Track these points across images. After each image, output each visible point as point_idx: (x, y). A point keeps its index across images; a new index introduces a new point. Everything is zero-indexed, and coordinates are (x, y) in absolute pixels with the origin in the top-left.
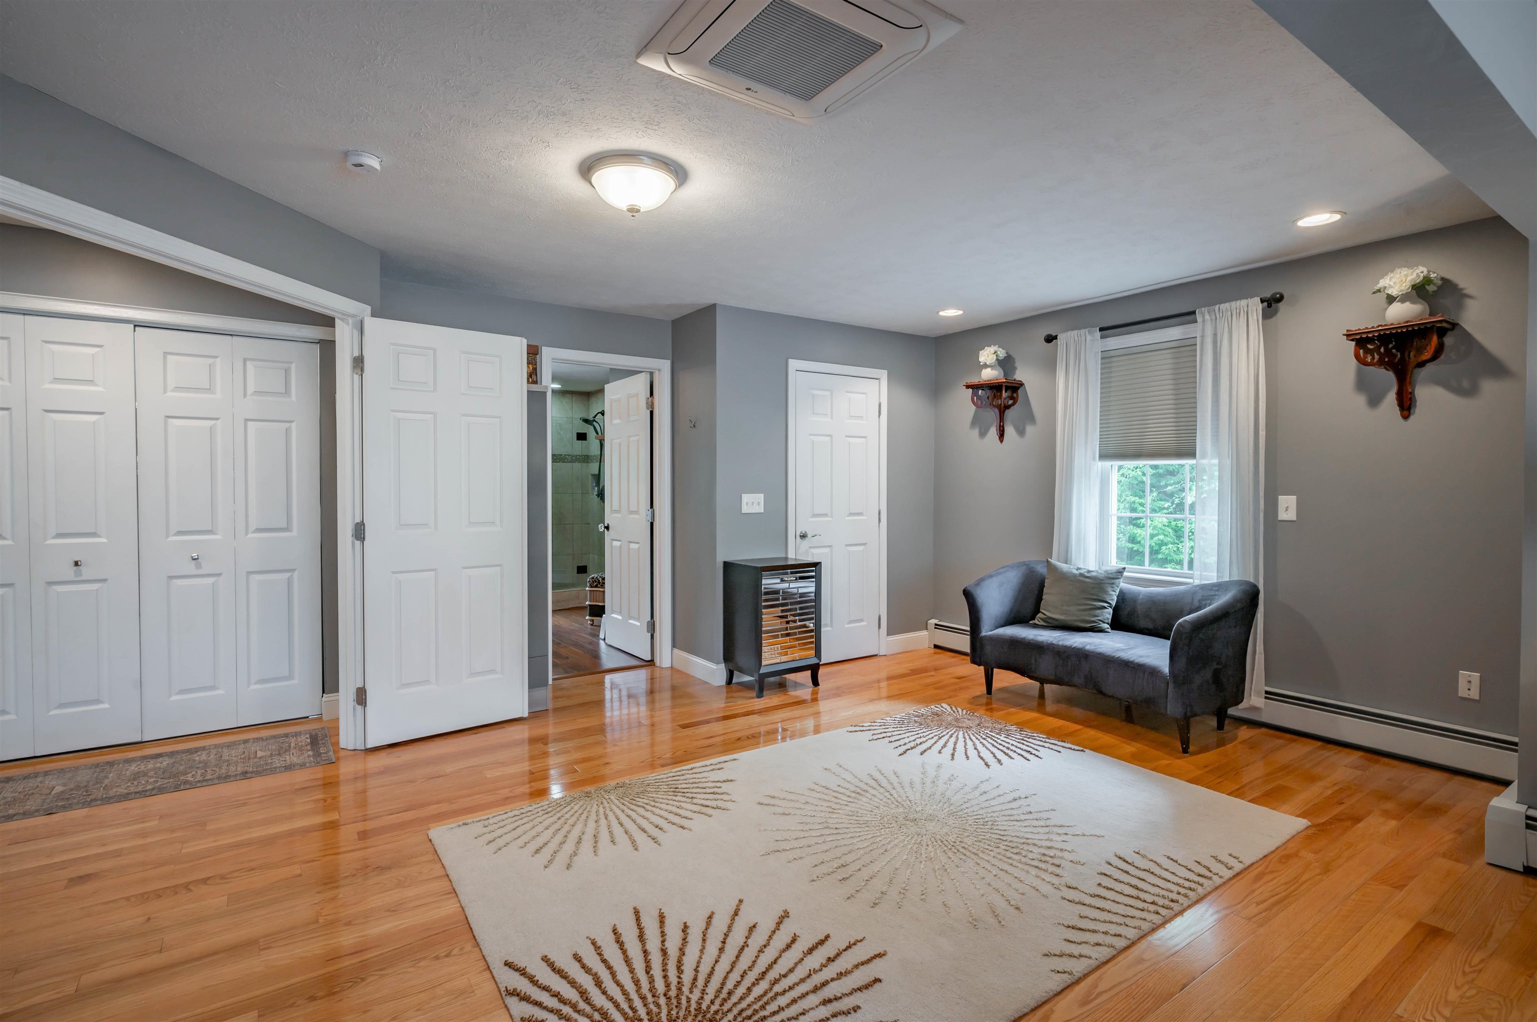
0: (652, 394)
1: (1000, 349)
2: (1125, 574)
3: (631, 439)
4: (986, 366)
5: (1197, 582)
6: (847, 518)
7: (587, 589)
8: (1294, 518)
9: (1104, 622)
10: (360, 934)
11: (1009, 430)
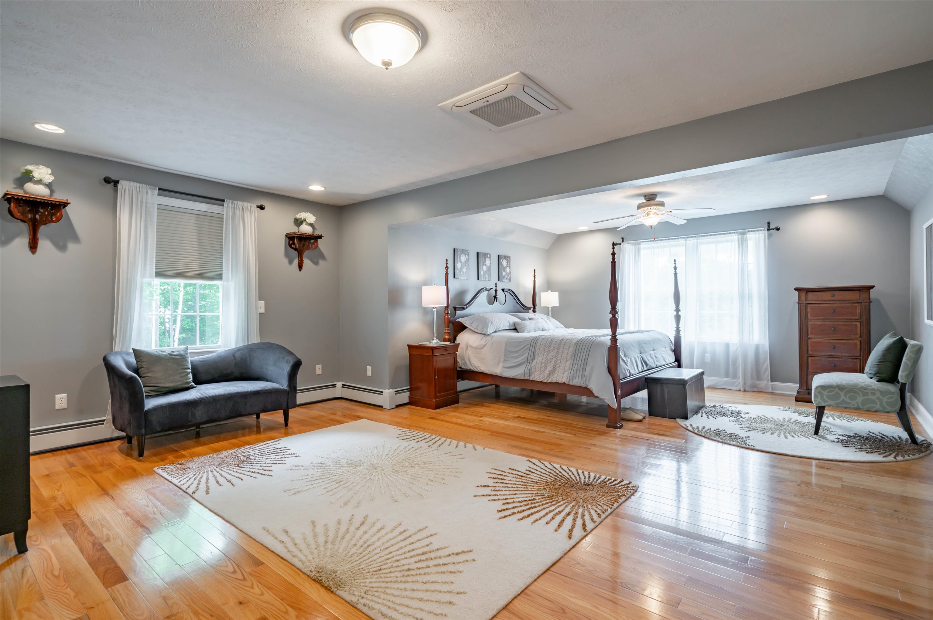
8: (264, 312)
9: (191, 383)
10: (595, 610)
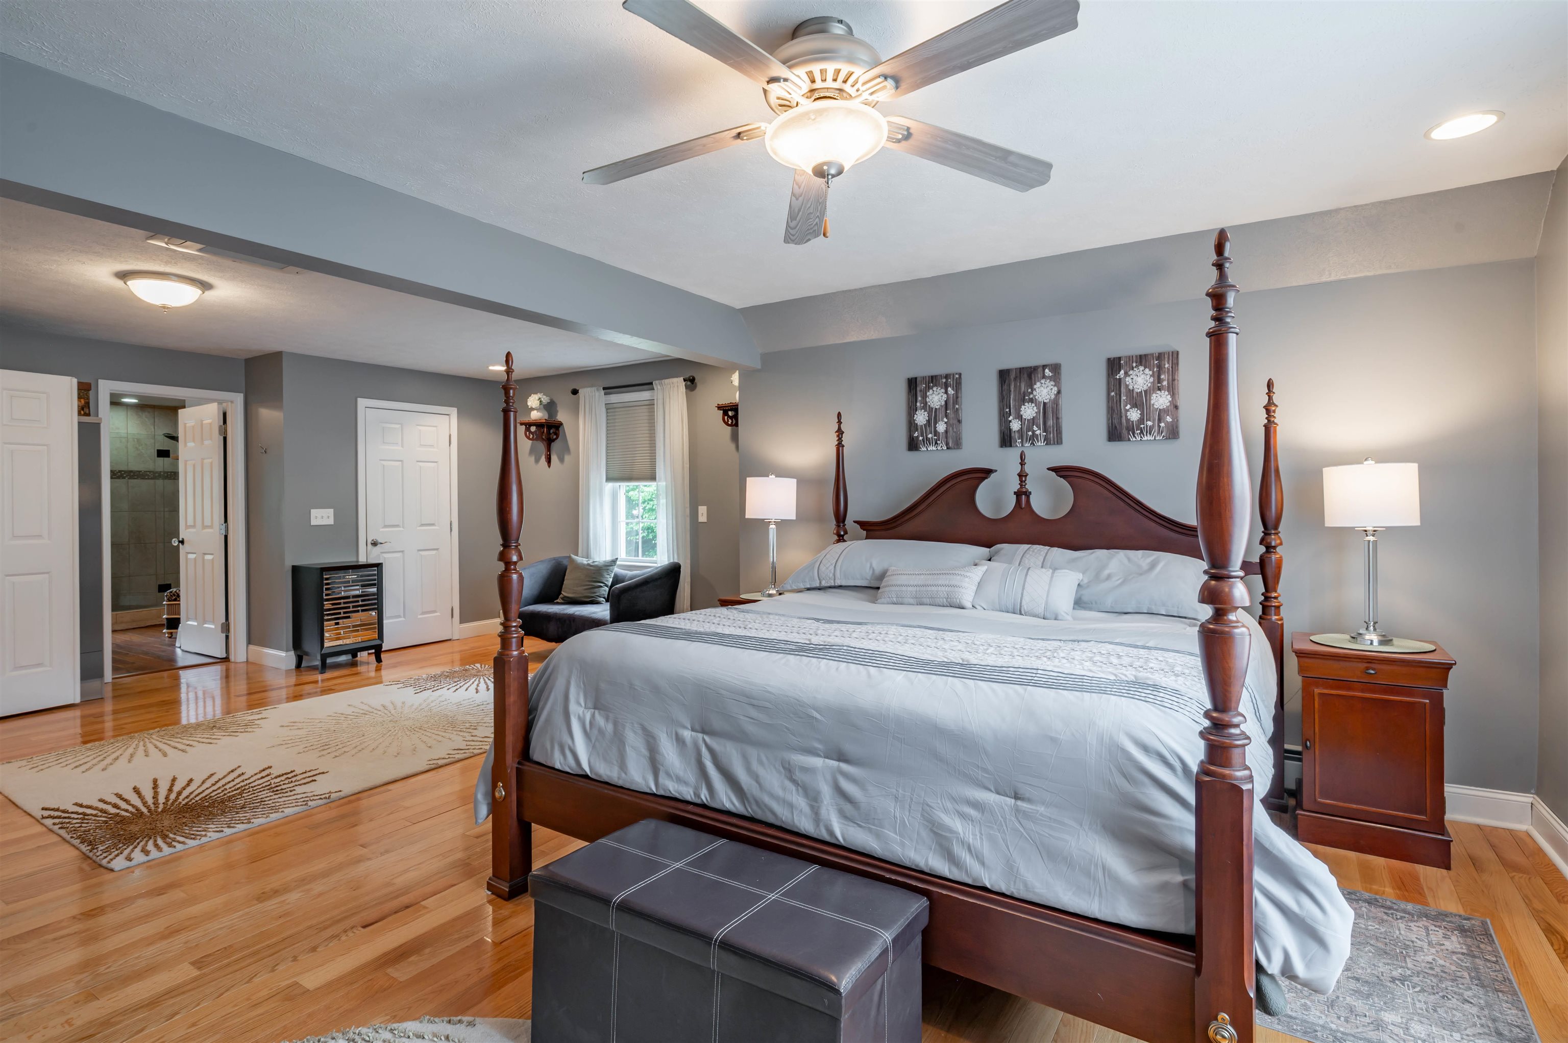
0: (225, 422)
1: (544, 397)
2: (618, 563)
3: (205, 461)
4: (532, 409)
5: (659, 565)
6: (418, 528)
7: (164, 603)
8: (706, 521)
9: (601, 597)
11: (554, 458)
